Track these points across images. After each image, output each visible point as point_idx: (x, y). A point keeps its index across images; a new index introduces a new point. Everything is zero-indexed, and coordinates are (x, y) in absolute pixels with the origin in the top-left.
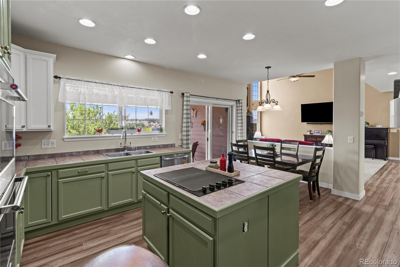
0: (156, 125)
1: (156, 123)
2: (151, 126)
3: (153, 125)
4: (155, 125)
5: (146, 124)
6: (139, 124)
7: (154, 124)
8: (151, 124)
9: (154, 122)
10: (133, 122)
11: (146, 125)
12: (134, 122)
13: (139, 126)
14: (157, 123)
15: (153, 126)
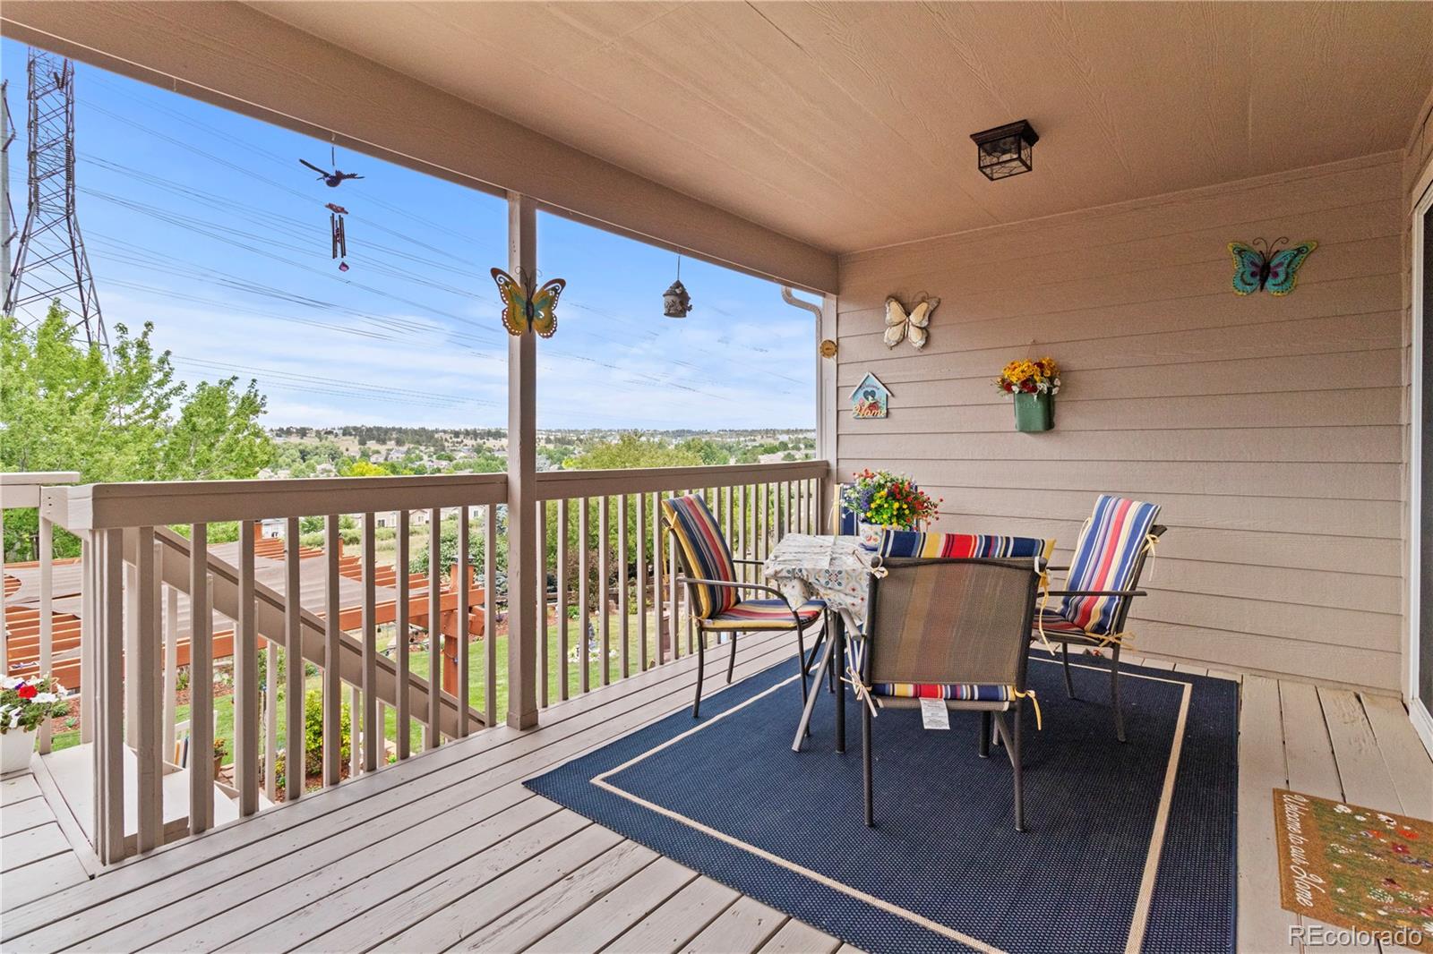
0: (388, 454)
1: (388, 443)
2: (369, 456)
3: (378, 452)
4: (384, 453)
5: (347, 450)
6: (317, 448)
7: (383, 448)
8: (369, 448)
9: (383, 442)
10: (287, 440)
11: (346, 454)
12: (295, 440)
13: (317, 457)
14: (393, 442)
15: (376, 456)
